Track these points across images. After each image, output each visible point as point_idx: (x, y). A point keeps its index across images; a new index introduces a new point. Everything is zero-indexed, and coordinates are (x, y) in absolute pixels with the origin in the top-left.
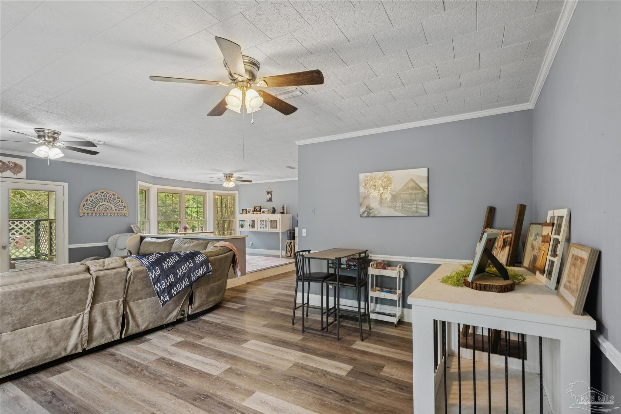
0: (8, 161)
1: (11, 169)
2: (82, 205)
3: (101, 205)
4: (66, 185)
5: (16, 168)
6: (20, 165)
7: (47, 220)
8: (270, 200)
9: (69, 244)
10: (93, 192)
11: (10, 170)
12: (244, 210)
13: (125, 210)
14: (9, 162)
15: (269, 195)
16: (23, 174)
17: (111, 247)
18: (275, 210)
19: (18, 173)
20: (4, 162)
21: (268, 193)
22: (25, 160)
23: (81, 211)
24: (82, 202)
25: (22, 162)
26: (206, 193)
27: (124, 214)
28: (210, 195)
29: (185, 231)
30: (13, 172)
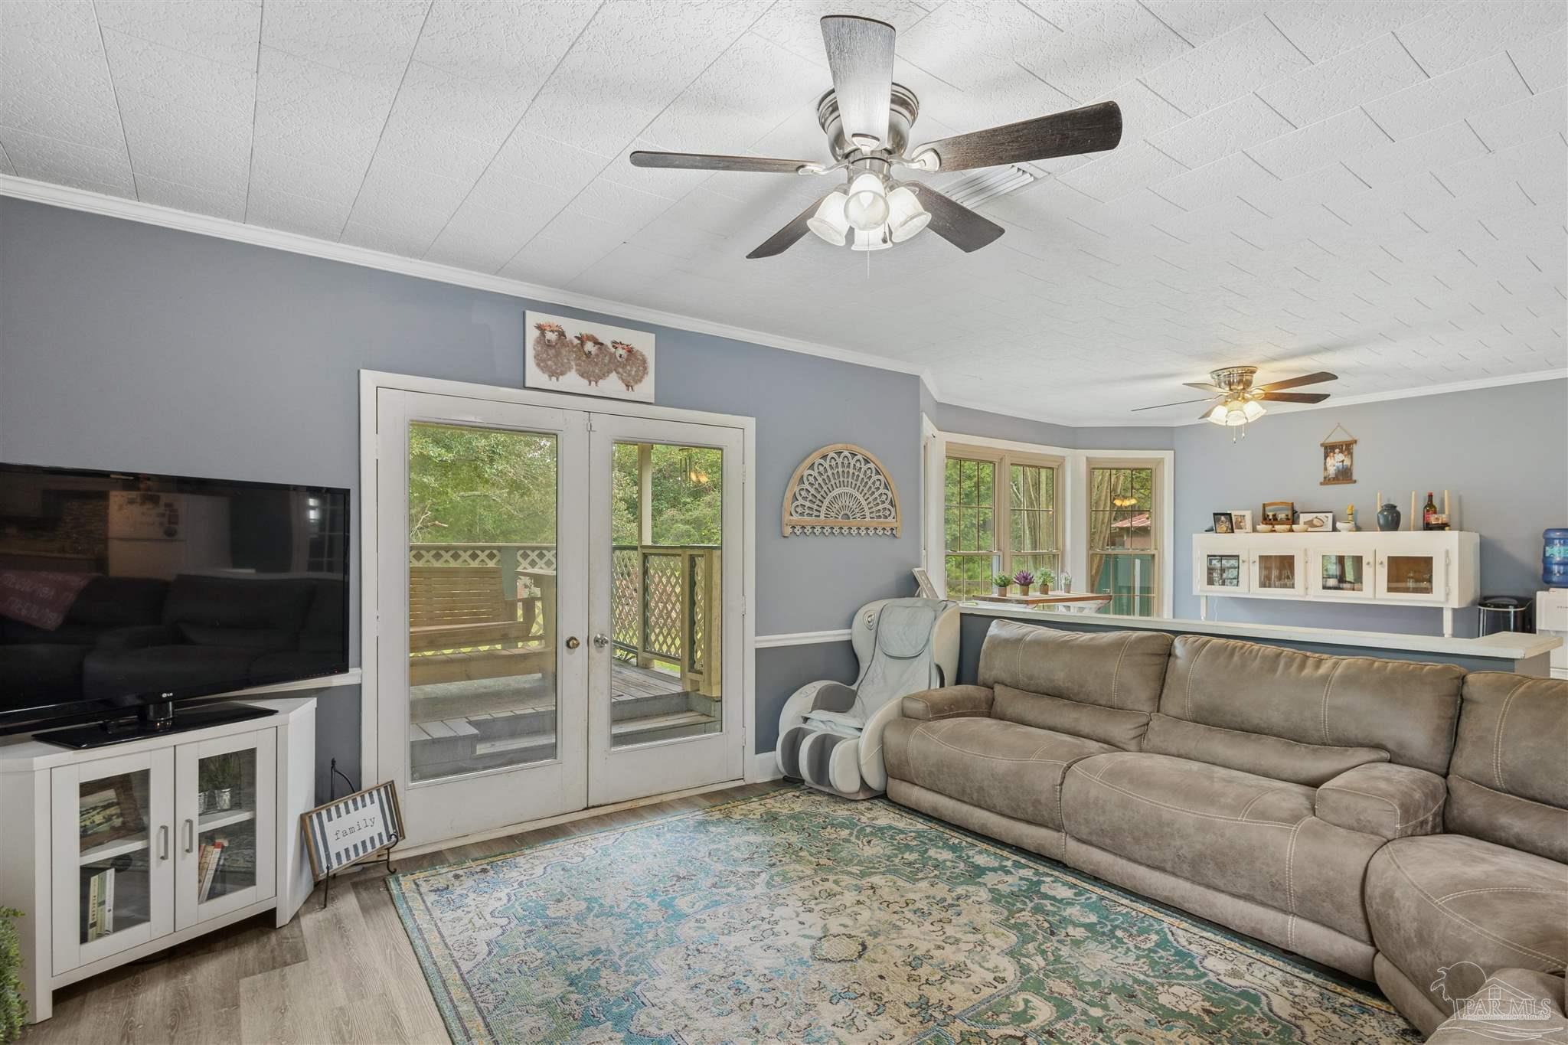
0: (612, 339)
1: (620, 370)
2: (789, 495)
3: (835, 498)
4: (750, 423)
5: (630, 363)
6: (643, 356)
7: (635, 548)
8: (1345, 475)
9: (756, 635)
10: (815, 451)
11: (618, 373)
12: (1223, 518)
13: (893, 514)
14: (615, 344)
15: (1340, 457)
16: (646, 388)
17: (862, 649)
18: (1398, 515)
19: (636, 383)
20: (602, 344)
21: (1329, 449)
22: (651, 337)
23: (787, 518)
24: (790, 485)
25: (645, 344)
26: (1063, 458)
27: (892, 529)
28: (1075, 463)
29: (1026, 593)
30: (623, 380)
